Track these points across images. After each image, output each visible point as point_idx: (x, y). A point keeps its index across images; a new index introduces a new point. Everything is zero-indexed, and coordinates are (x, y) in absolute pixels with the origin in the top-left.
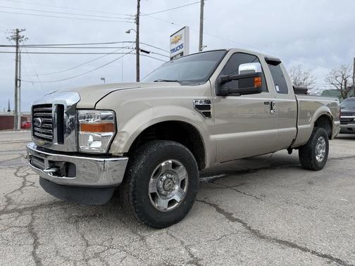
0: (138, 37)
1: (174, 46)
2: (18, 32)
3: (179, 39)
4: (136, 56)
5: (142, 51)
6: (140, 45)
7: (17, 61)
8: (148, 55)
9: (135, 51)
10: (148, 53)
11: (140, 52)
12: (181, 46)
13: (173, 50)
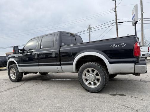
2: (89, 26)
6: (117, 20)
7: (89, 36)
8: (122, 23)
9: (115, 24)
10: (123, 22)
11: (118, 24)
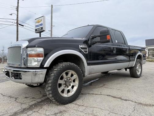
0: (18, 17)
1: (37, 24)
3: (40, 21)
4: (16, 27)
5: (19, 24)
9: (16, 24)
12: (41, 25)
13: (37, 26)
